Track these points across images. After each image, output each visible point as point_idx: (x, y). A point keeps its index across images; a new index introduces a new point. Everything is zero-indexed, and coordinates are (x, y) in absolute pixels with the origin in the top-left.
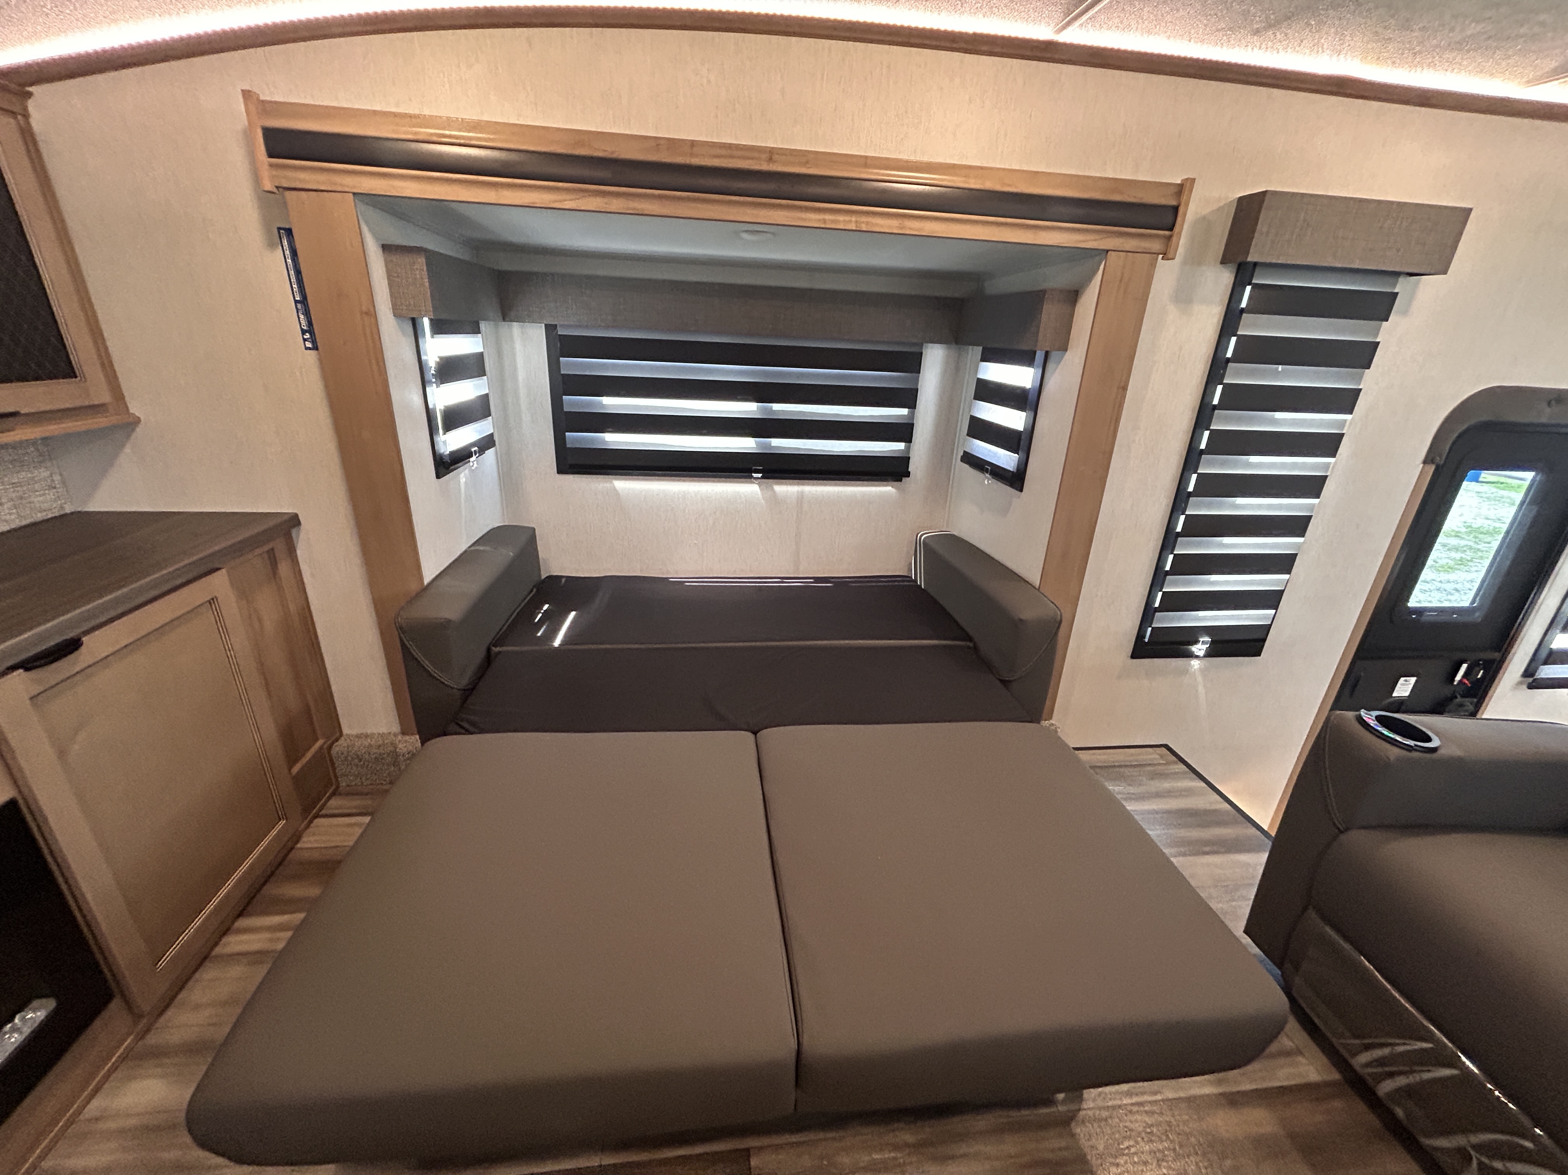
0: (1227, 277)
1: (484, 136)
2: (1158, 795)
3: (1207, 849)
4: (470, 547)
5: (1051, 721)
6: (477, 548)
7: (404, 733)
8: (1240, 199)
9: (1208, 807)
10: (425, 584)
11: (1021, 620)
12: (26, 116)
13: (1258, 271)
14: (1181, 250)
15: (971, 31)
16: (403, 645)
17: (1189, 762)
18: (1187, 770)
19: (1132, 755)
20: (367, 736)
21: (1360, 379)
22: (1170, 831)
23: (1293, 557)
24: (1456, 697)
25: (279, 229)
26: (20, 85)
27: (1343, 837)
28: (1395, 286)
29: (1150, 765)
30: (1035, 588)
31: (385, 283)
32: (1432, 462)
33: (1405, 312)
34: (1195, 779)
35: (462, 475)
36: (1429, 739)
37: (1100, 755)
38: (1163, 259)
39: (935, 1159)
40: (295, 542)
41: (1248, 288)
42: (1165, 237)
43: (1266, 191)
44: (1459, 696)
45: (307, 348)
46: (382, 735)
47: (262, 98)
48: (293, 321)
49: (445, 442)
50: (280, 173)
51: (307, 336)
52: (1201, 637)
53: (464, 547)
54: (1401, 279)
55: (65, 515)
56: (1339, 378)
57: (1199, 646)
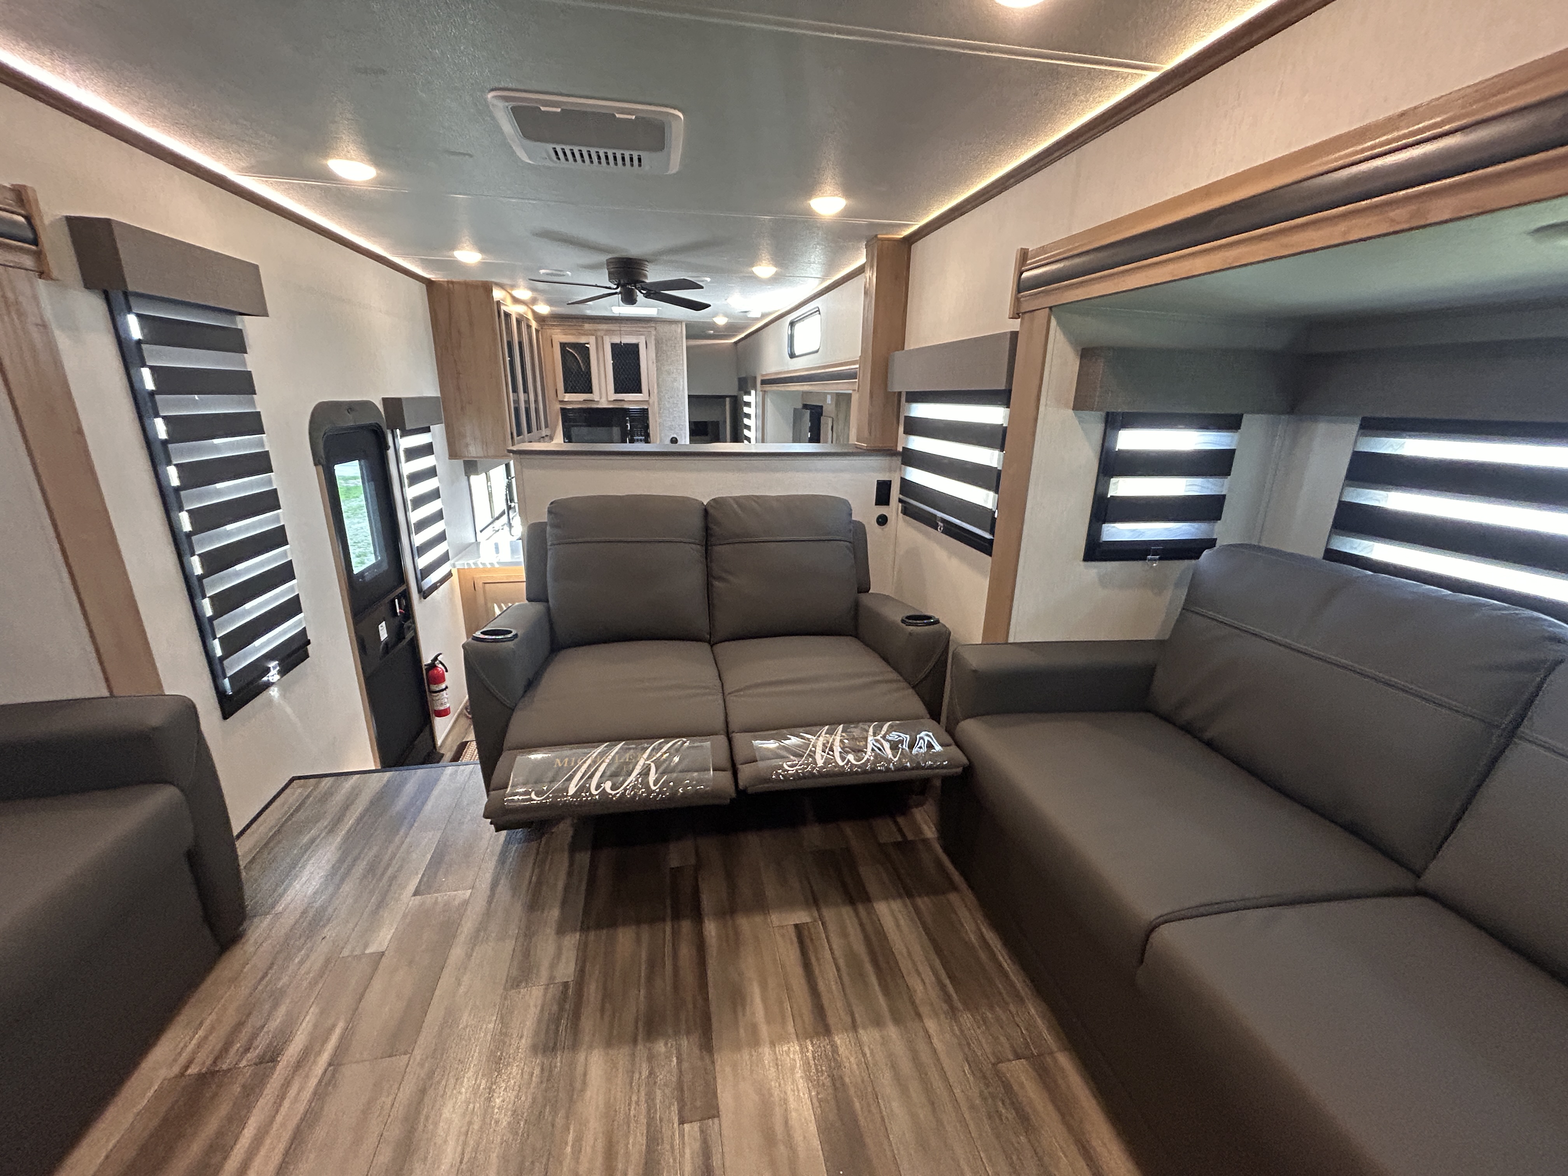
8: (69, 219)
13: (131, 300)
21: (255, 403)
23: (290, 564)
24: (403, 624)
28: (237, 322)
29: (305, 799)
32: (318, 463)
33: (253, 344)
38: (39, 277)
39: (583, 1090)
41: (132, 318)
43: (108, 219)
52: (268, 664)
54: (237, 318)
56: (241, 404)
57: (271, 673)
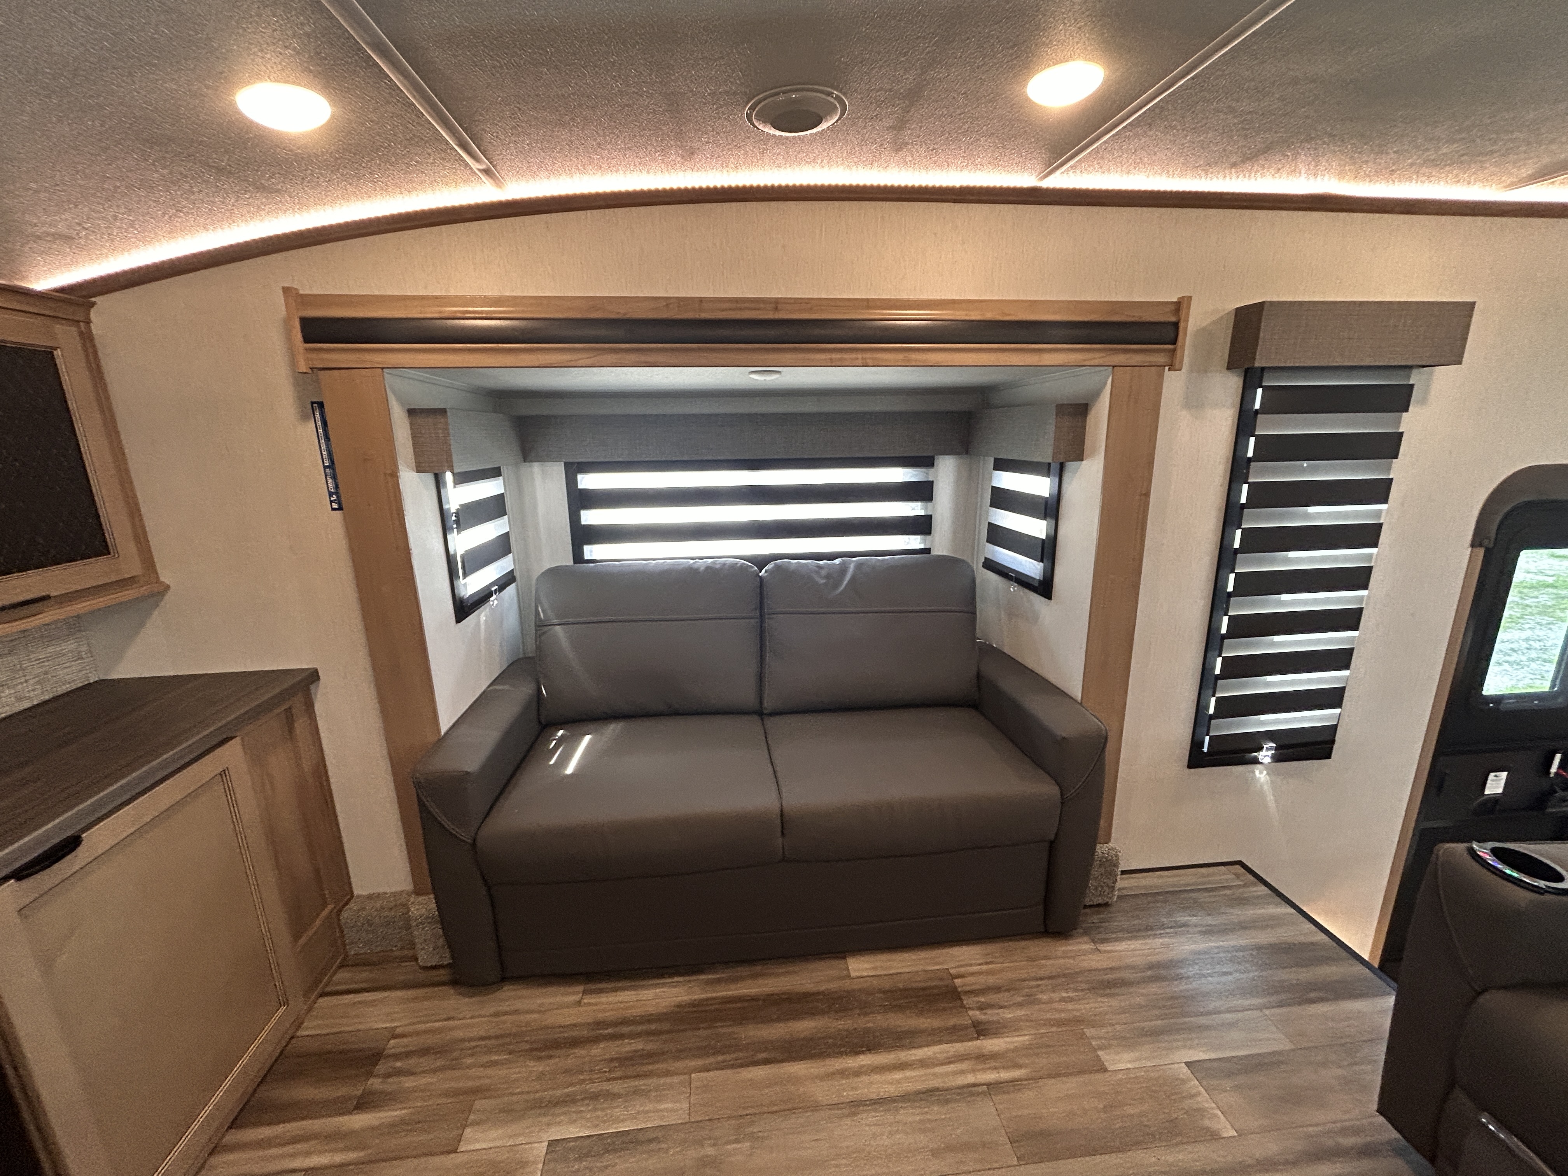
0: (1234, 382)
1: (504, 309)
2: (1244, 926)
3: (1312, 995)
4: (489, 686)
5: (1111, 845)
6: (497, 687)
7: (417, 892)
8: (1238, 310)
9: (1302, 939)
10: (443, 734)
11: (1064, 738)
12: (88, 322)
13: (1266, 375)
14: (1186, 360)
15: (958, 185)
16: (420, 800)
17: (1268, 880)
18: (1269, 892)
19: (1203, 876)
20: (378, 896)
21: (1389, 469)
22: (1264, 974)
23: (1349, 652)
24: (1556, 792)
25: (312, 403)
26: (84, 297)
27: (1481, 999)
28: (1409, 377)
29: (1225, 887)
30: (1076, 701)
31: (410, 443)
32: (1481, 545)
33: (1424, 401)
34: (1280, 904)
35: (482, 616)
36: (1560, 878)
37: (1168, 877)
38: (1169, 370)
40: (313, 696)
41: (1260, 391)
42: (1170, 351)
43: (1262, 304)
44: (1557, 789)
45: (333, 509)
46: (394, 894)
47: (301, 292)
48: (321, 484)
49: (465, 585)
50: (314, 356)
51: (334, 498)
52: (1265, 743)
53: (484, 688)
54: (1415, 372)
55: (90, 684)
56: (1367, 469)
57: (1264, 753)
